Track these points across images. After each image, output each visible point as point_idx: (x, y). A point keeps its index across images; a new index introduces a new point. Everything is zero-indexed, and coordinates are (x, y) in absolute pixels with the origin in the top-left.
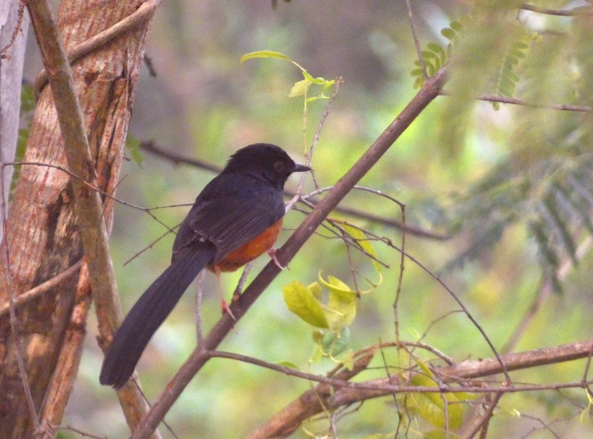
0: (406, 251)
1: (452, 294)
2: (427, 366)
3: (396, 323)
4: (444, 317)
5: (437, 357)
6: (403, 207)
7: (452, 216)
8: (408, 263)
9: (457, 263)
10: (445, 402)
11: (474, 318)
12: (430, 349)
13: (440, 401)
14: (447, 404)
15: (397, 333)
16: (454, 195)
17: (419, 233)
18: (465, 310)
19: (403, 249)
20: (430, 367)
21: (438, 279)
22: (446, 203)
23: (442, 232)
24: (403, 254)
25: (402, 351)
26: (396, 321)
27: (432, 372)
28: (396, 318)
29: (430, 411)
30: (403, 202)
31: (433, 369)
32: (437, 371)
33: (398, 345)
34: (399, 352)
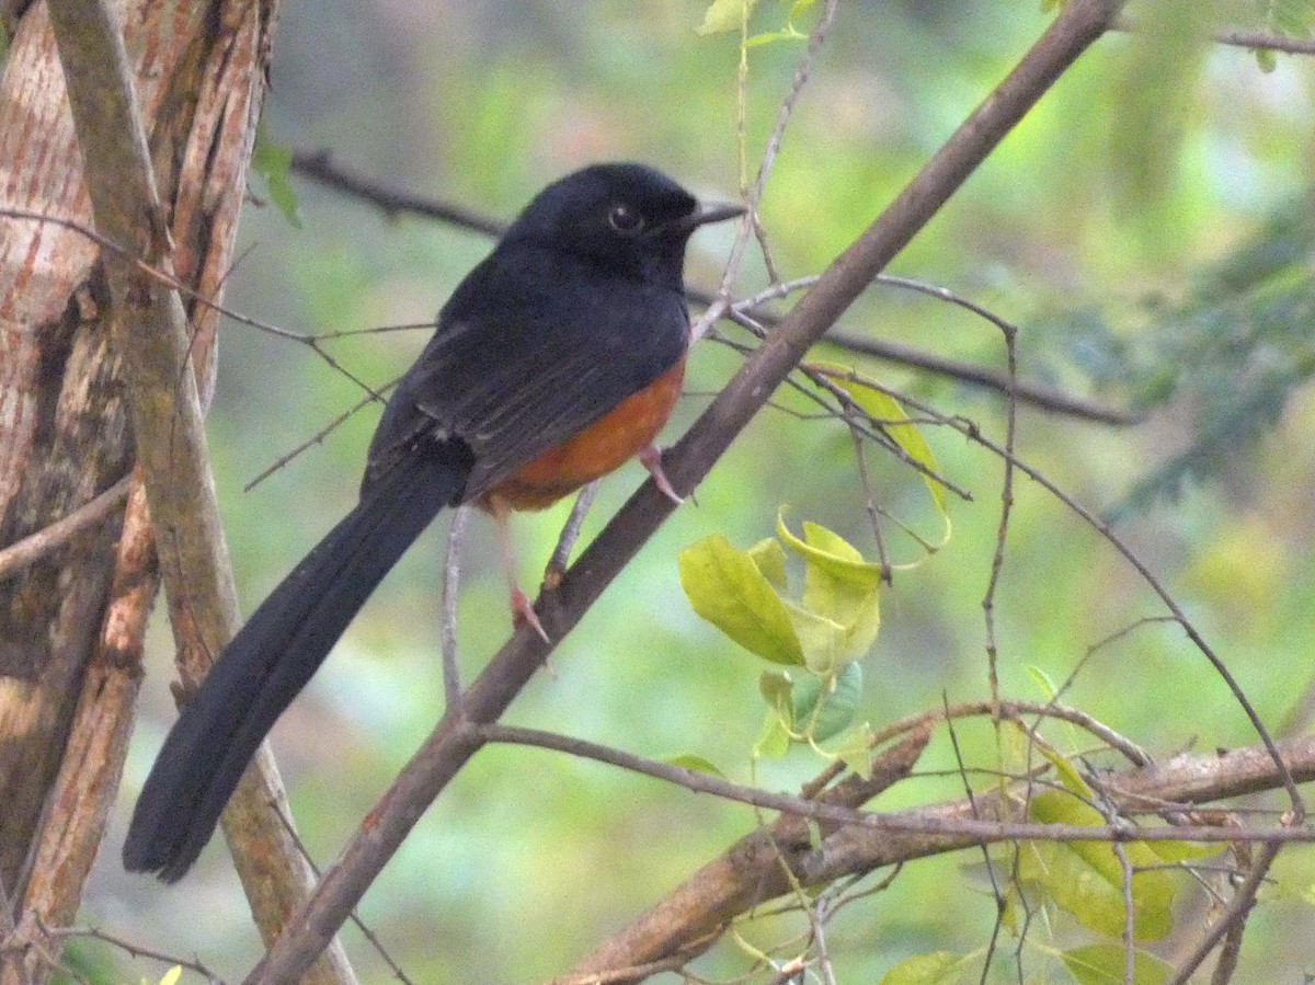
0: (1018, 455)
1: (1144, 572)
2: (1076, 768)
3: (992, 651)
4: (1124, 633)
5: (1102, 744)
6: (1010, 333)
7: (1145, 357)
8: (1025, 489)
9: (1160, 487)
10: (1124, 865)
11: (1203, 637)
12: (1083, 723)
13: (1112, 863)
14: (1129, 872)
15: (994, 678)
16: (1152, 303)
17: (1052, 405)
18: (1179, 617)
19: (1010, 450)
20: (1086, 772)
21: (1105, 532)
22: (1130, 323)
23: (1117, 402)
24: (1010, 463)
25: (1008, 727)
26: (990, 644)
27: (1089, 784)
28: (991, 638)
29: (1082, 890)
30: (1009, 321)
31: (1093, 777)
32: (1104, 781)
33: (996, 712)
34: (998, 731)
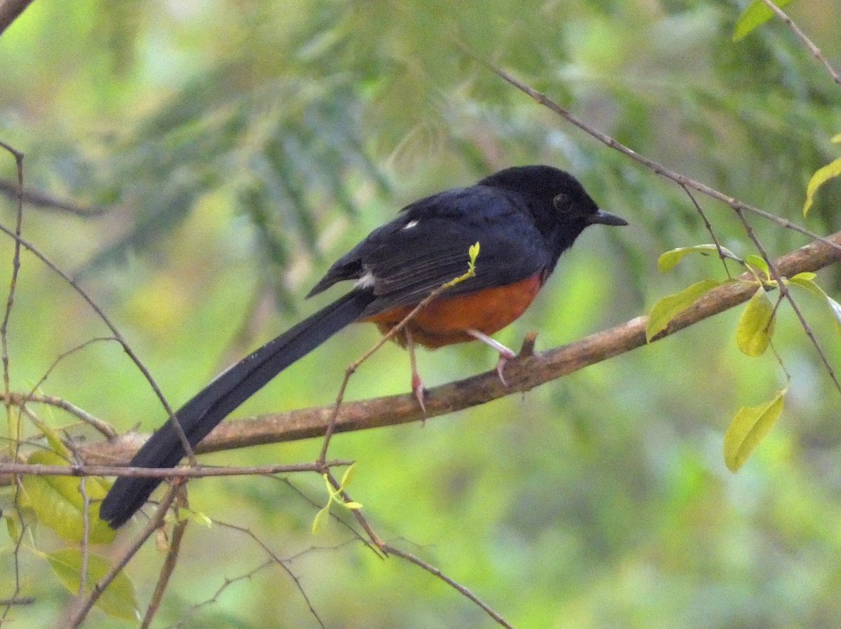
0: (23, 237)
1: (97, 310)
2: (58, 436)
3: (6, 361)
4: (82, 347)
5: (80, 422)
6: (19, 158)
7: (104, 175)
8: (25, 255)
9: (112, 256)
10: (84, 497)
11: (134, 351)
12: (66, 408)
13: (77, 497)
14: (87, 502)
15: (6, 378)
16: (109, 139)
17: (43, 203)
18: (118, 338)
19: (18, 233)
20: (65, 439)
21: (73, 284)
22: (93, 152)
23: (84, 201)
24: (18, 242)
25: (14, 410)
26: (4, 356)
27: (67, 446)
28: (5, 351)
29: (59, 514)
30: (20, 149)
31: (70, 443)
32: (77, 445)
33: (7, 400)
34: (9, 413)
